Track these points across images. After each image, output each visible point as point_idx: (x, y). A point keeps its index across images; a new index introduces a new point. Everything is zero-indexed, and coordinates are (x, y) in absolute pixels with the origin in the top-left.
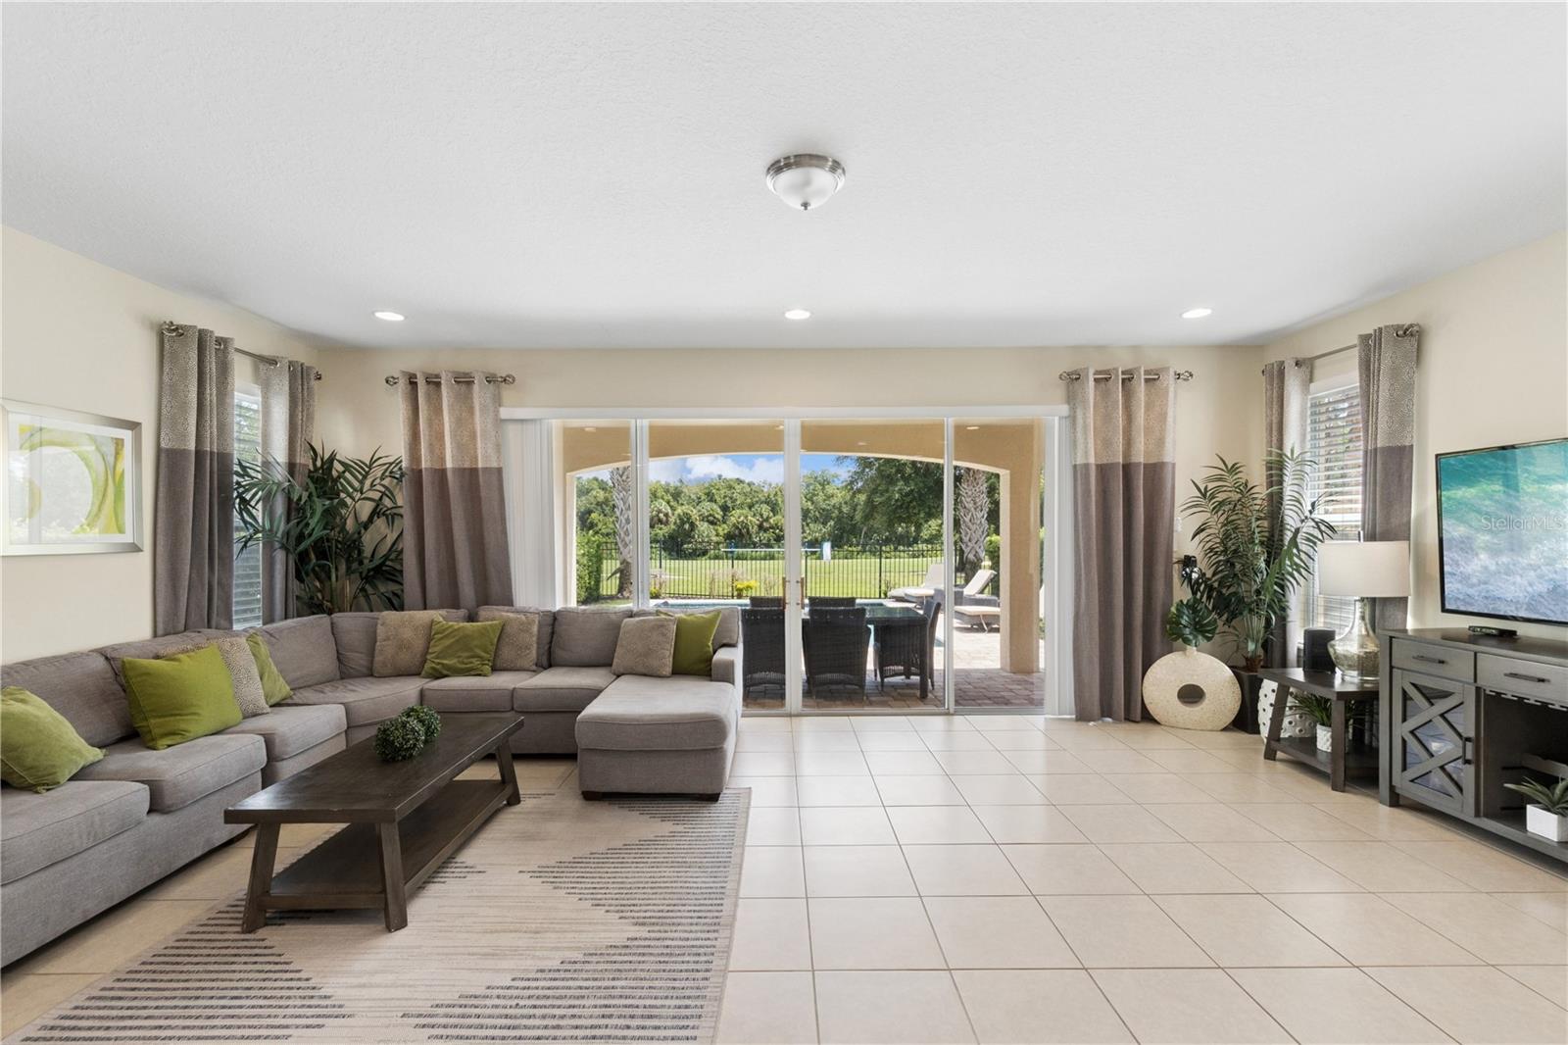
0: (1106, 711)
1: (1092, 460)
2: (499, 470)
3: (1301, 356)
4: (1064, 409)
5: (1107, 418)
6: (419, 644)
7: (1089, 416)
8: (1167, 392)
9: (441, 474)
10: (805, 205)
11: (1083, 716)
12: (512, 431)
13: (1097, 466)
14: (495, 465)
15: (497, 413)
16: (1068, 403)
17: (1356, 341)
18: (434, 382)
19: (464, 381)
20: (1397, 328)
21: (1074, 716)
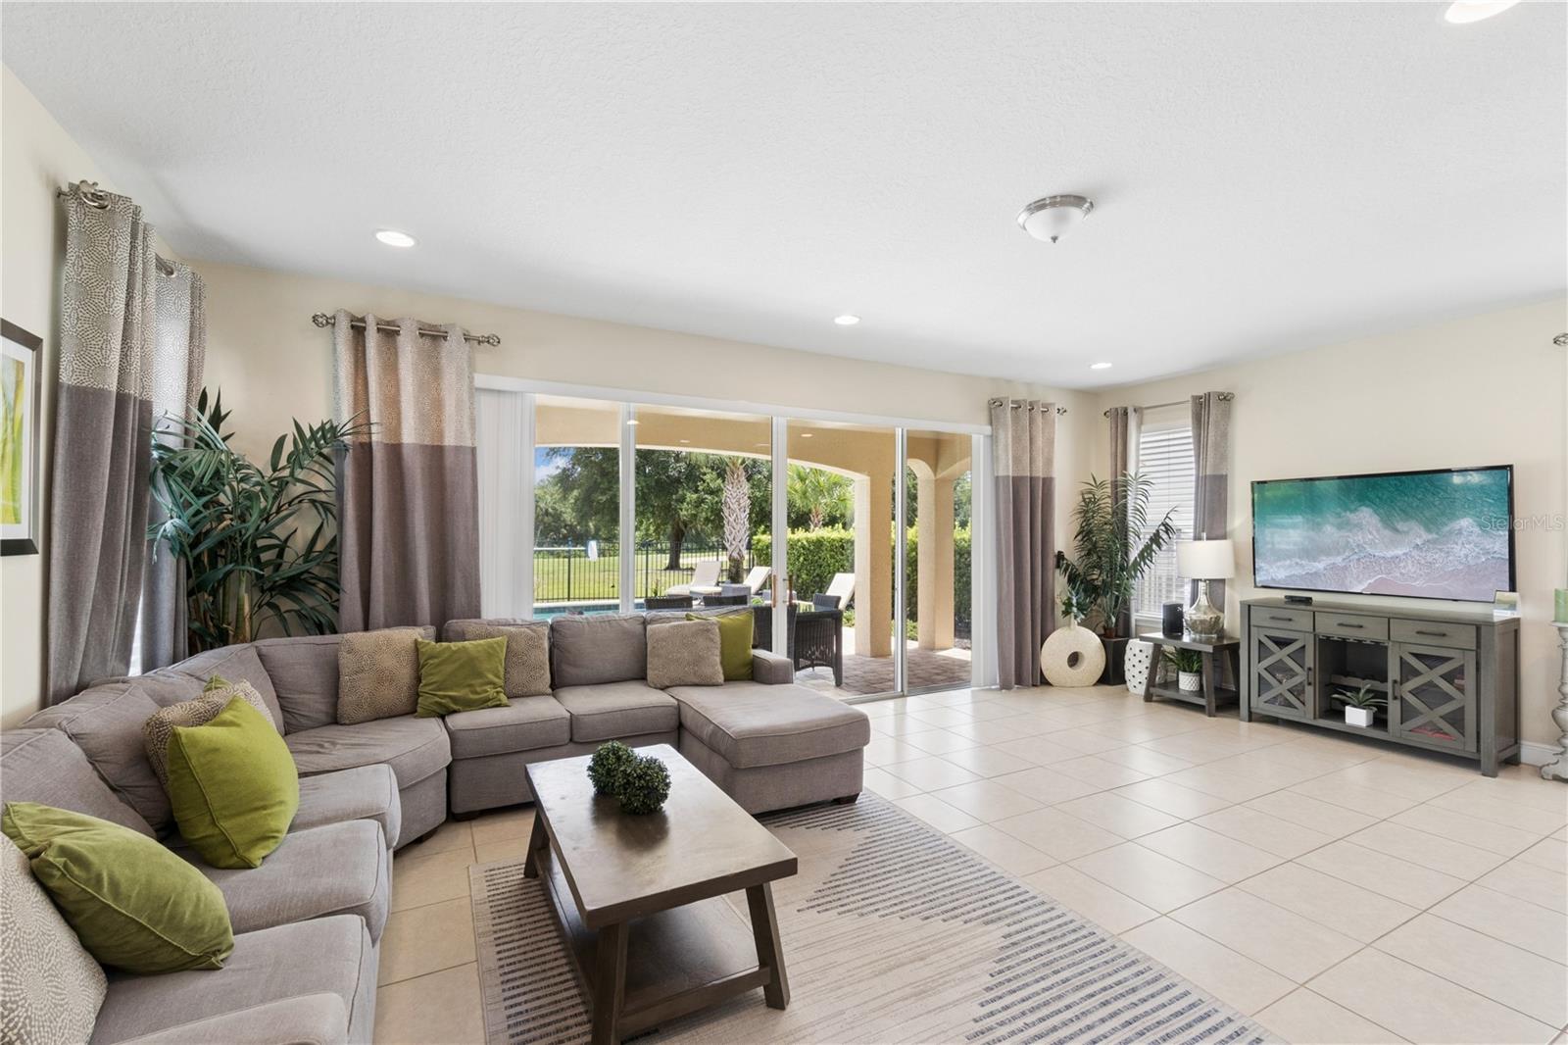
0: (1020, 681)
1: (1011, 474)
2: (473, 450)
3: (1137, 405)
4: (988, 429)
5: (1017, 439)
6: (405, 674)
7: (1006, 437)
8: (1054, 422)
9: (395, 451)
10: (1054, 239)
11: (1005, 686)
12: (485, 403)
13: (1013, 477)
14: (469, 444)
15: (471, 379)
16: (991, 424)
17: (1190, 399)
18: (389, 332)
19: (434, 335)
20: (1219, 394)
21: (998, 686)
